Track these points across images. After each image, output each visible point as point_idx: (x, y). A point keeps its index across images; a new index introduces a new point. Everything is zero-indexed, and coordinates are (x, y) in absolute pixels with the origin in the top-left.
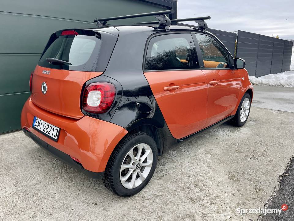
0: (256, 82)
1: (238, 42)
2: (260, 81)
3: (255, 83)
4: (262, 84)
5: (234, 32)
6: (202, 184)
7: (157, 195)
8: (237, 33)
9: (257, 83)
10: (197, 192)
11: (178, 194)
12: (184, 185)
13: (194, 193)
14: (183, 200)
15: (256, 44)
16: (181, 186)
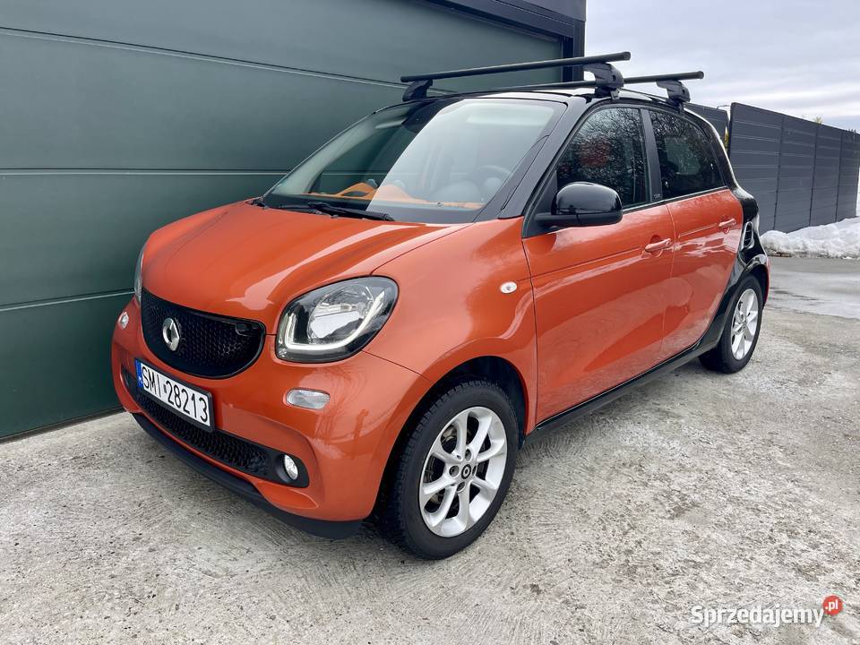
0: (788, 248)
1: (734, 136)
2: (801, 247)
3: (784, 250)
4: (806, 253)
5: (720, 108)
6: (806, 530)
7: (695, 562)
8: (728, 110)
9: (791, 251)
10: (803, 551)
11: (752, 558)
12: (756, 533)
13: (797, 555)
14: (778, 574)
15: (773, 140)
16: (747, 535)
